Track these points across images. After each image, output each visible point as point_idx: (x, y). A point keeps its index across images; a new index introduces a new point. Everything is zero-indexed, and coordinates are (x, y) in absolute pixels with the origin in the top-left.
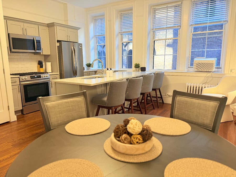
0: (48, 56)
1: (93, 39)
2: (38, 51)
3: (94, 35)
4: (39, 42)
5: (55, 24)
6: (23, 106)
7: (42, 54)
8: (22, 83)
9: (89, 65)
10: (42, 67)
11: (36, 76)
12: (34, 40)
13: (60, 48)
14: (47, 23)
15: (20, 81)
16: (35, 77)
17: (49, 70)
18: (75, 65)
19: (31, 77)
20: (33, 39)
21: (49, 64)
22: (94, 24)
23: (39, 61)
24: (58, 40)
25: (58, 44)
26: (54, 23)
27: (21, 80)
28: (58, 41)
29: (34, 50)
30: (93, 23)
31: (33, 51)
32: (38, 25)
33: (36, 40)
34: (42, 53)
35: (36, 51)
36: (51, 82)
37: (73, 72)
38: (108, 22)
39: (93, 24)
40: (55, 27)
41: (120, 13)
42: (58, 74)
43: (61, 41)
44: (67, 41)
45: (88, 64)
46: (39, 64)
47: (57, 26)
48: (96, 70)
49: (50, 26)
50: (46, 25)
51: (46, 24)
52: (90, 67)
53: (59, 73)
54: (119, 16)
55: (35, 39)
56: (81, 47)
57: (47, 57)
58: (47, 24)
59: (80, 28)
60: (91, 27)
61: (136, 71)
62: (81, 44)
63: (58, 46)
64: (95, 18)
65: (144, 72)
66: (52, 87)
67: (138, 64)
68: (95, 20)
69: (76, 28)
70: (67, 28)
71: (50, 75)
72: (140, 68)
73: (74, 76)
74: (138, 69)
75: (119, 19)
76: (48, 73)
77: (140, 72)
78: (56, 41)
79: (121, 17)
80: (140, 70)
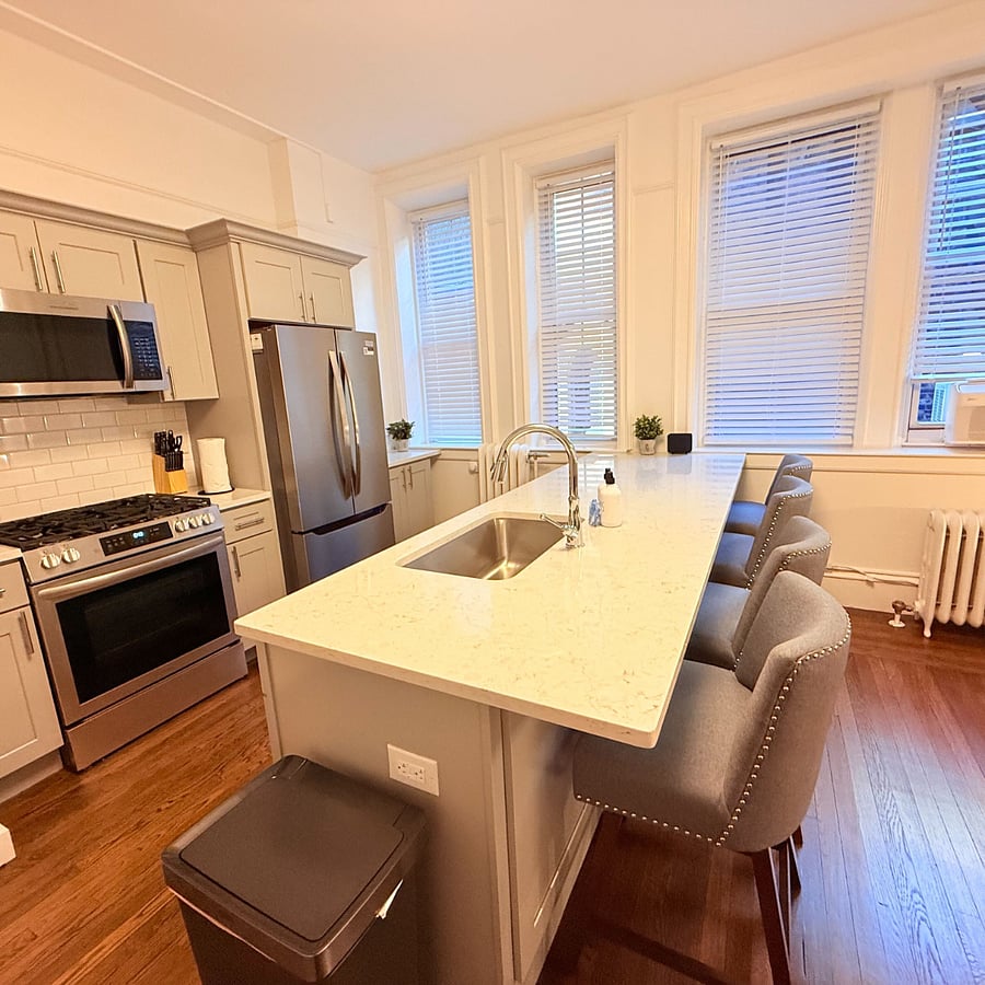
0: (208, 404)
2: (139, 386)
4: (143, 332)
5: (230, 228)
6: (64, 728)
7: (168, 398)
8: (41, 592)
9: (402, 432)
10: (175, 463)
11: (141, 534)
12: (111, 323)
13: (268, 363)
14: (184, 229)
15: (28, 585)
16: (136, 535)
17: (217, 477)
18: (347, 437)
19: (109, 546)
20: (105, 317)
21: (213, 449)
22: (414, 244)
23: (159, 438)
24: (253, 317)
25: (255, 342)
26: (223, 222)
27: (36, 576)
28: (255, 325)
29: (121, 376)
30: (406, 241)
31: (115, 386)
32: (134, 235)
33: (127, 324)
34: (172, 394)
35: (130, 386)
36: (230, 549)
37: (339, 477)
38: (485, 225)
39: (408, 247)
40: (234, 246)
41: (544, 183)
42: (267, 499)
43: (269, 324)
44: (302, 321)
45: (397, 424)
46: (159, 450)
47: (243, 245)
48: (436, 453)
49: (207, 240)
50: (184, 238)
51: (178, 231)
52: (405, 438)
53: (269, 494)
54: (536, 200)
55: (120, 316)
56: (372, 353)
57: (198, 412)
58: (189, 233)
59: (361, 258)
60: (403, 255)
61: (645, 452)
62: (372, 337)
63: (256, 354)
64: (417, 218)
65: (683, 457)
66: (239, 574)
67: (655, 418)
68: (419, 227)
69: (342, 257)
70: (297, 257)
71: (221, 511)
72: (662, 441)
73: (347, 498)
74: (651, 443)
75: (537, 213)
76: (209, 504)
77: (663, 457)
78: (246, 327)
79: (546, 203)
80: (664, 447)
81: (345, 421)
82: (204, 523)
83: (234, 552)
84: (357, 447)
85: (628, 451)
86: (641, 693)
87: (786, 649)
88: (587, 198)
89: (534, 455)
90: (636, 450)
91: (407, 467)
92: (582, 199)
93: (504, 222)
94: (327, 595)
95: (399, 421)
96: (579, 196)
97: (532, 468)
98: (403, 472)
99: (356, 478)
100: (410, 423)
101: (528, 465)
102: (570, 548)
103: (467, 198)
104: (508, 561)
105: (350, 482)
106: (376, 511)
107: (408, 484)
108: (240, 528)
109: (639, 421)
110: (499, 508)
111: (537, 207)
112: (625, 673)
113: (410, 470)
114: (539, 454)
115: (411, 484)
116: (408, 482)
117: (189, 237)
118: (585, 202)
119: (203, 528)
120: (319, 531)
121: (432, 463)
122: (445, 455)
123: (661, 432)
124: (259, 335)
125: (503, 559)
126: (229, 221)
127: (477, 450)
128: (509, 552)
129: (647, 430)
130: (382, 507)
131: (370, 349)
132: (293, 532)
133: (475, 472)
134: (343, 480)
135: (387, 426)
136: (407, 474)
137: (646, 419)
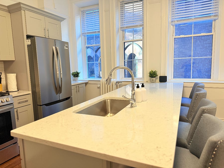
0: (11, 62)
1: (81, 38)
3: (82, 32)
5: (22, 5)
9: (76, 75)
13: (32, 49)
14: (7, 5)
17: (13, 86)
18: (58, 75)
21: (12, 77)
22: (81, 17)
24: (28, 34)
25: (28, 42)
28: (28, 37)
30: (79, 16)
36: (15, 110)
37: (55, 88)
39: (79, 18)
40: (23, 12)
41: (122, 1)
42: (29, 94)
43: (33, 36)
45: (75, 72)
47: (26, 11)
48: (87, 82)
49: (14, 10)
50: (6, 9)
52: (77, 77)
53: (30, 92)
54: (119, 5)
56: (67, 48)
59: (65, 19)
60: (78, 21)
61: (152, 82)
62: (67, 43)
63: (28, 46)
64: (82, 9)
65: (164, 83)
66: (18, 119)
67: (155, 71)
68: (83, 12)
69: (58, 18)
70: (44, 17)
71: (13, 97)
72: (157, 78)
73: (57, 94)
74: (154, 79)
75: (120, 9)
76: (9, 95)
77: (158, 83)
78: (25, 37)
79: (122, 6)
80: (158, 80)
81: (58, 70)
82: (7, 101)
83: (17, 112)
84: (61, 78)
85: (147, 81)
86: (164, 154)
87: (214, 138)
88: (135, 5)
89: (118, 82)
90: (149, 81)
91: (78, 86)
92: (133, 5)
93: (109, 11)
94: (47, 122)
95: (75, 71)
96: (132, 4)
97: (117, 87)
98: (76, 87)
99: (60, 88)
100: (79, 72)
101: (116, 85)
102: (132, 107)
103: (98, 4)
104: (110, 114)
105: (58, 89)
106: (67, 99)
107: (78, 91)
108: (19, 103)
109: (150, 72)
110: (107, 96)
111: (119, 7)
112: (157, 147)
113: (78, 87)
114: (119, 82)
115: (79, 91)
116: (78, 90)
117: (8, 8)
118: (134, 6)
119: (6, 102)
120: (47, 105)
121: (86, 85)
122: (90, 82)
123: (157, 76)
124: (30, 40)
125: (109, 113)
126: (21, 3)
127: (100, 81)
128: (111, 110)
129: (153, 75)
130: (69, 98)
131: (66, 47)
132: (38, 105)
133: (99, 88)
134: (56, 88)
135: (71, 73)
136: (78, 88)
137: (153, 71)
